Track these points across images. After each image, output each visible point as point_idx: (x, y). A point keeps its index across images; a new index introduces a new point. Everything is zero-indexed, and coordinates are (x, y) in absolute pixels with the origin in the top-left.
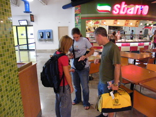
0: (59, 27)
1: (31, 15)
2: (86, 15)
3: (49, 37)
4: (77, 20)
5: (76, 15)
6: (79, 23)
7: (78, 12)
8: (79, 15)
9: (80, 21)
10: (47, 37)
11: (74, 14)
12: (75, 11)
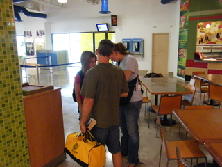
0: (153, 35)
1: (112, 16)
2: (198, 14)
3: (137, 50)
4: (183, 23)
5: (182, 14)
6: (185, 27)
7: (184, 8)
8: (185, 14)
9: (187, 24)
10: (134, 50)
11: (178, 11)
12: (181, 7)
